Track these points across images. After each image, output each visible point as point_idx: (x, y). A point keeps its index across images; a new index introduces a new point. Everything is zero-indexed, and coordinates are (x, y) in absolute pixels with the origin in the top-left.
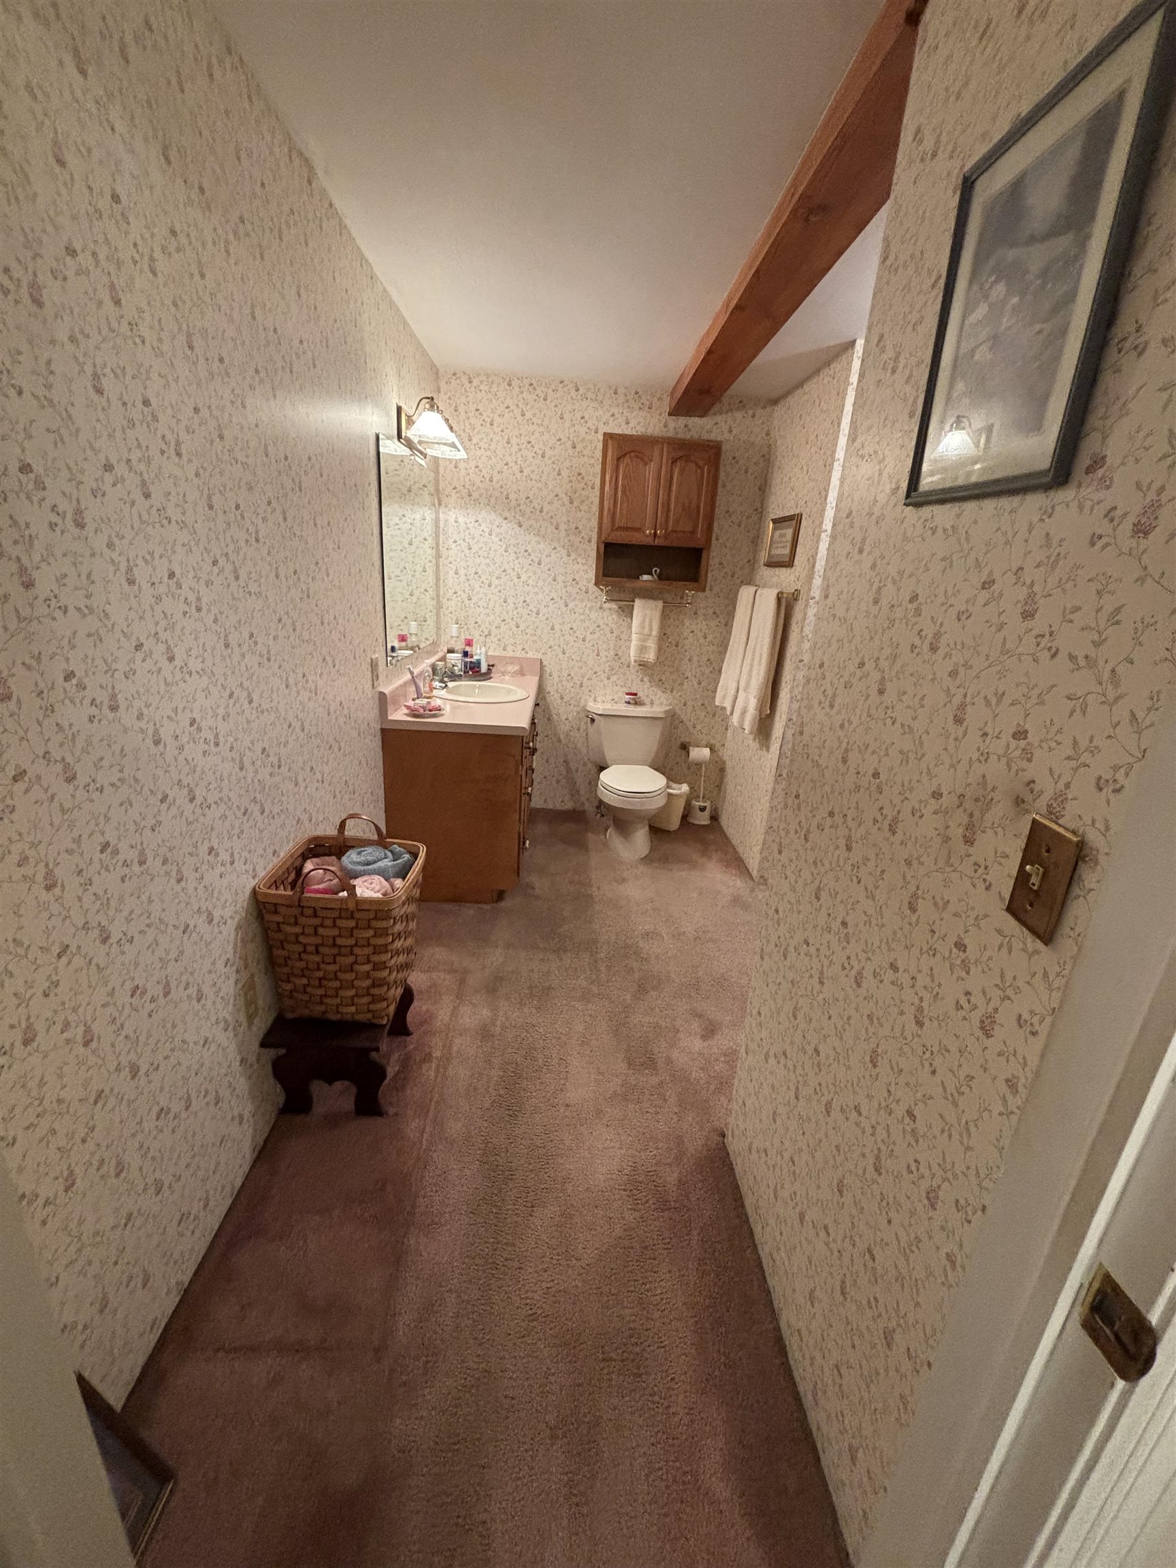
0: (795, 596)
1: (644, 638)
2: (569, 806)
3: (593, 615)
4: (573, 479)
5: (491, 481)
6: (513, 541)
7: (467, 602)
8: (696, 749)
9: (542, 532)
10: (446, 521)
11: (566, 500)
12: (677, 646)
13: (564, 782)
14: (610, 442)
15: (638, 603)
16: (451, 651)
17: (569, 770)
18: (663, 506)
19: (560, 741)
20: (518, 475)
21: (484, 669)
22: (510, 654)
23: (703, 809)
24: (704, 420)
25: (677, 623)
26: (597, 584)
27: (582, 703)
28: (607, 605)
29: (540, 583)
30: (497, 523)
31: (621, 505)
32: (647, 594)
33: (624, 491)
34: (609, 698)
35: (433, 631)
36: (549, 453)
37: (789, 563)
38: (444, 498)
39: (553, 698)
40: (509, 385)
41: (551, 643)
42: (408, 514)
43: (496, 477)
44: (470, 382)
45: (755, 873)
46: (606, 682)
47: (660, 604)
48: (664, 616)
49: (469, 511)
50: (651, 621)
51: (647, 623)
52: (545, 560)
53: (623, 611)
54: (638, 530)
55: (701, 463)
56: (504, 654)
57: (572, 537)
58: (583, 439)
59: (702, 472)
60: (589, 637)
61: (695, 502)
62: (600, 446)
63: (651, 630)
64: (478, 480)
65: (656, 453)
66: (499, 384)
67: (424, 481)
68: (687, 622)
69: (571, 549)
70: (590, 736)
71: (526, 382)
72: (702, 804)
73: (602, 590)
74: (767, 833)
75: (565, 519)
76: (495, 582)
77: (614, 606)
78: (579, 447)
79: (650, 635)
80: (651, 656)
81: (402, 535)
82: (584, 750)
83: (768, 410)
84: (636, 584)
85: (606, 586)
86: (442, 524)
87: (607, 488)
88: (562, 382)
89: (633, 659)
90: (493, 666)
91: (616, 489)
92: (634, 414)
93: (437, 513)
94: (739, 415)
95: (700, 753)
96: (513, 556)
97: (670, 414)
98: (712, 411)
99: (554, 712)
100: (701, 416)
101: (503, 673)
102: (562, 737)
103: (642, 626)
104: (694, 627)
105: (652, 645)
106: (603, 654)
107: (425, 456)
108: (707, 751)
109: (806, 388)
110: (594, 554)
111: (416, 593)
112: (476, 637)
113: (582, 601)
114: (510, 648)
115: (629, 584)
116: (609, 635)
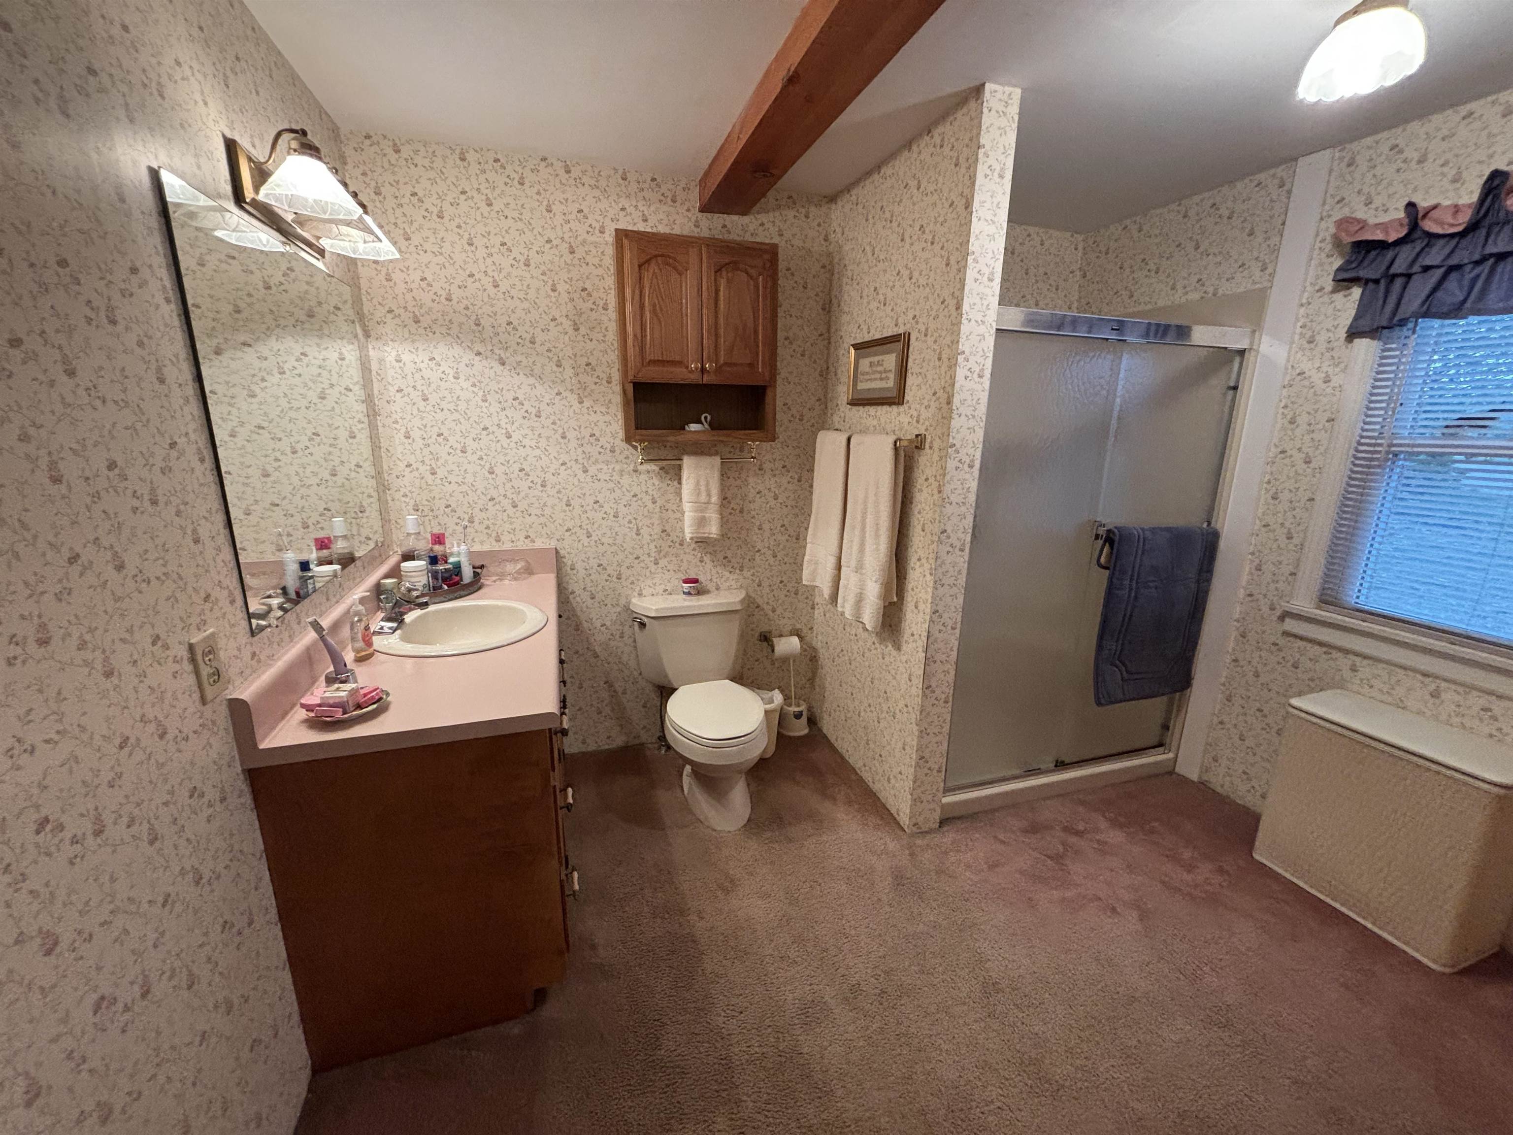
0: (919, 443)
1: (701, 508)
2: (619, 741)
3: (626, 481)
4: (576, 296)
5: (449, 299)
6: (494, 386)
7: (429, 478)
8: (783, 640)
9: (537, 370)
10: (381, 361)
11: (567, 324)
12: (741, 512)
13: (607, 711)
14: (626, 242)
15: (688, 462)
16: (408, 556)
17: (614, 694)
18: (709, 332)
19: (596, 656)
20: (492, 291)
21: (467, 574)
22: (508, 546)
23: (798, 716)
24: (746, 220)
25: (738, 482)
26: (628, 439)
27: (623, 601)
28: (642, 468)
29: (543, 443)
30: (465, 360)
31: (652, 329)
32: (699, 449)
33: (654, 312)
34: (660, 589)
35: (377, 524)
36: (535, 259)
37: (896, 399)
38: (371, 325)
39: (580, 598)
40: (463, 159)
41: (569, 524)
42: (312, 351)
43: (457, 294)
44: (397, 151)
45: (904, 819)
46: (653, 568)
47: (717, 460)
48: (724, 475)
49: (417, 344)
50: (707, 485)
51: (703, 488)
52: (546, 410)
53: (667, 473)
54: (679, 363)
55: (753, 272)
56: (496, 547)
57: (583, 378)
58: (584, 241)
59: (757, 287)
60: (623, 510)
61: (750, 324)
62: (610, 251)
63: (709, 495)
64: (426, 298)
65: (693, 258)
66: (444, 158)
67: (334, 301)
68: (751, 480)
69: (583, 393)
70: (639, 645)
71: (491, 156)
72: (797, 709)
73: (635, 448)
74: (917, 765)
75: (569, 352)
76: (471, 445)
77: (653, 467)
78: (580, 252)
79: (708, 503)
80: (713, 530)
81: (306, 385)
82: (632, 664)
83: (824, 209)
84: (681, 437)
85: (641, 441)
86: (374, 366)
87: (629, 308)
88: (544, 159)
89: (688, 536)
90: (482, 567)
91: (642, 307)
92: (652, 208)
93: (362, 348)
94: (791, 214)
95: (788, 645)
96: (495, 408)
97: (703, 210)
98: (756, 208)
99: (583, 618)
100: (744, 213)
101: (502, 576)
102: (598, 649)
103: (697, 491)
104: (760, 487)
105: (713, 516)
106: (644, 531)
107: (321, 252)
108: (795, 640)
109: (887, 170)
110: (617, 399)
111: (343, 471)
112: (450, 526)
113: (607, 463)
114: (505, 538)
115: (673, 438)
116: (650, 505)
